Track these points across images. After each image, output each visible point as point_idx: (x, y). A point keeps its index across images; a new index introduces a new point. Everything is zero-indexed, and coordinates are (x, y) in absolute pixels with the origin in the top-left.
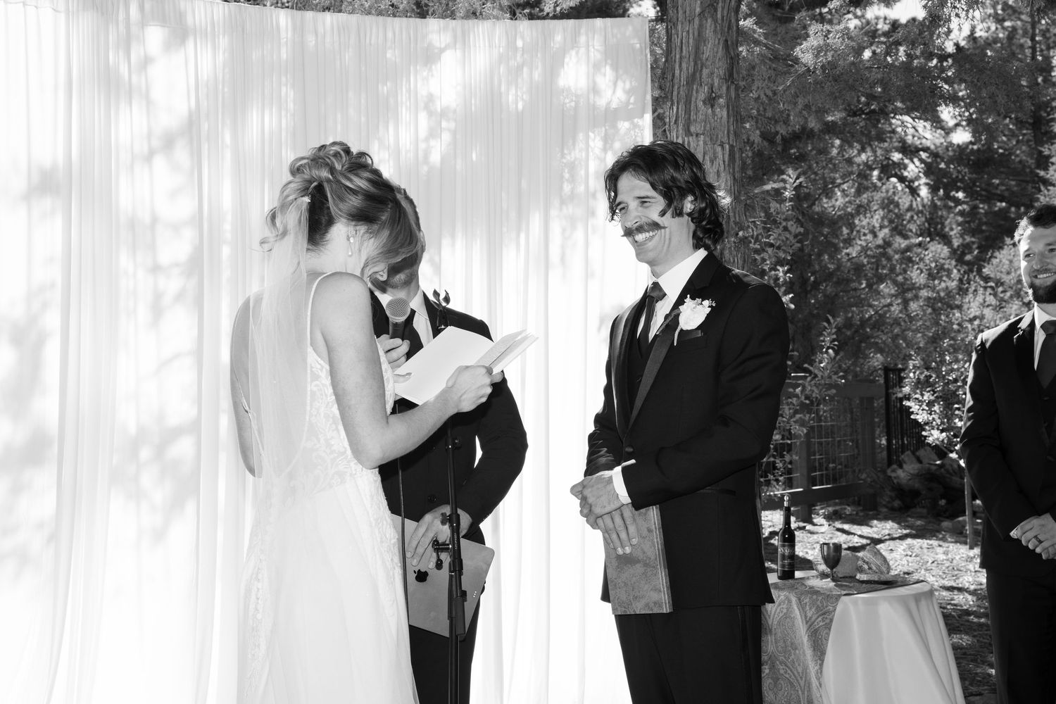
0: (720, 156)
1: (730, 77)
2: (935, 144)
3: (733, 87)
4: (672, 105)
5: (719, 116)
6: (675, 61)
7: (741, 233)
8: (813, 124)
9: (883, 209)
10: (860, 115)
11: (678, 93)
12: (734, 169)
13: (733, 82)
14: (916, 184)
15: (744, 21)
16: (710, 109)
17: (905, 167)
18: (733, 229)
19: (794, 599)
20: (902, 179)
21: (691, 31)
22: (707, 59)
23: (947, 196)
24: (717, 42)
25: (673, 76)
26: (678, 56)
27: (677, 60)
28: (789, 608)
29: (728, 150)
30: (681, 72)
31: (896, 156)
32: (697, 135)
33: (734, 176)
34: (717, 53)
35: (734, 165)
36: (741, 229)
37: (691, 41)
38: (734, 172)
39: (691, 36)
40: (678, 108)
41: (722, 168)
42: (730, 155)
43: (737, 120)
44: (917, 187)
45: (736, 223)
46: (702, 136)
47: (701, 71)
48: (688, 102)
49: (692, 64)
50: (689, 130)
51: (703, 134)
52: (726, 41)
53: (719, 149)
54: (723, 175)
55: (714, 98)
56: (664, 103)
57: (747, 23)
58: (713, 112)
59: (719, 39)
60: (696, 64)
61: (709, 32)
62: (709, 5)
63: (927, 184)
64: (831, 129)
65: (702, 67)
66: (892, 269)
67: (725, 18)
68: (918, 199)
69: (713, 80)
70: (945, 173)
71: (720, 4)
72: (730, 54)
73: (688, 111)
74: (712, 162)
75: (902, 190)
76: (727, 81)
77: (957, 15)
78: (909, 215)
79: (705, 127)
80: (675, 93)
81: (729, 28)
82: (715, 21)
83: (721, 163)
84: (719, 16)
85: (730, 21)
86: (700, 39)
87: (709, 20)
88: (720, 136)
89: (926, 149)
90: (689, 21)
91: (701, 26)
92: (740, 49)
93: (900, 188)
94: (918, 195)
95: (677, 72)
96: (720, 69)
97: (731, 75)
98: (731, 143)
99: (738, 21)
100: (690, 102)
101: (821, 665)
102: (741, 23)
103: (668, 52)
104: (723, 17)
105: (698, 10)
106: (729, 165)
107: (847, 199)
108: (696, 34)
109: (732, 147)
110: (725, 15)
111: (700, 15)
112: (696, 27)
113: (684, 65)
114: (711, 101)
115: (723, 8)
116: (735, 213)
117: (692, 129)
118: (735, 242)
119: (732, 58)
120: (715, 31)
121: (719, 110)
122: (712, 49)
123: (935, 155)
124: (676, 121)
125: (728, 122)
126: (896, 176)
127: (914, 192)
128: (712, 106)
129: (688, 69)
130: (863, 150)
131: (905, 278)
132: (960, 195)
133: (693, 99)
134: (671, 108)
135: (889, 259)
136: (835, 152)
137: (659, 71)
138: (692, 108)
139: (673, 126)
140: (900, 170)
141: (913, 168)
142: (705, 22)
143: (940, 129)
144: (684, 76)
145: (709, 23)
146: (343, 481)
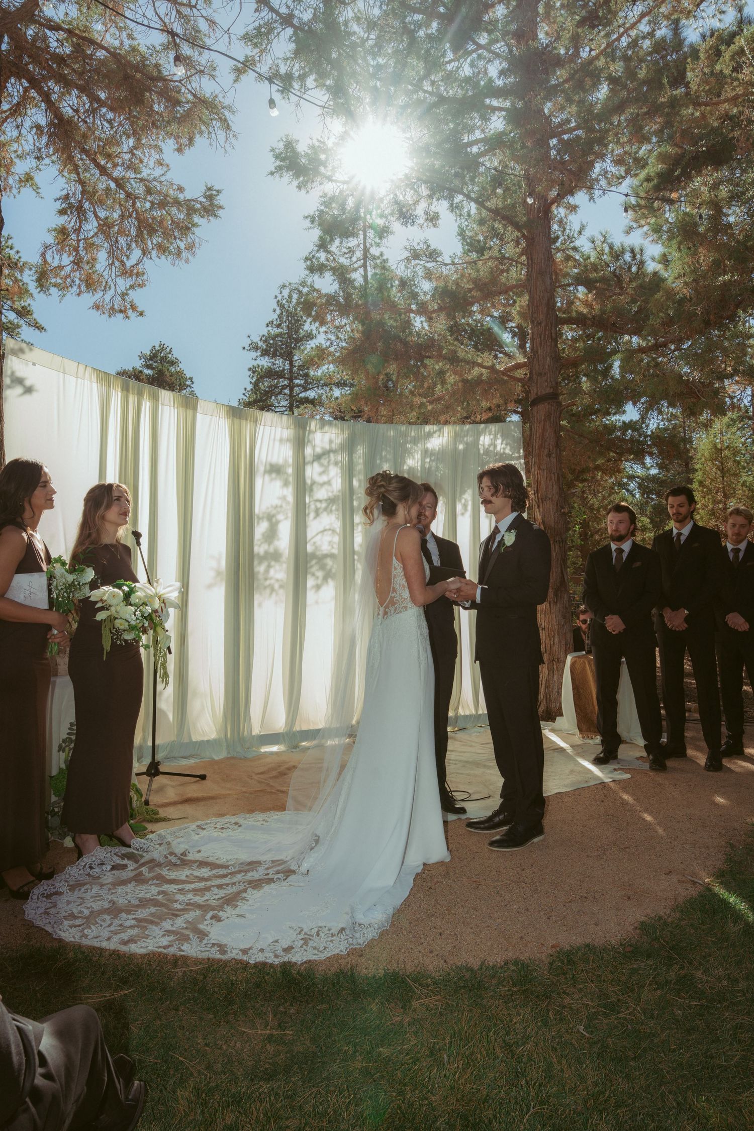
0: (553, 478)
1: (557, 445)
2: (642, 475)
3: (558, 450)
4: (533, 457)
5: (553, 462)
7: (562, 510)
8: (591, 465)
14: (634, 492)
16: (549, 459)
17: (629, 485)
19: (587, 662)
20: (628, 490)
21: (540, 426)
22: (547, 438)
23: (648, 497)
24: (551, 430)
25: (533, 447)
27: (534, 438)
28: (585, 666)
29: (557, 476)
30: (536, 444)
31: (625, 480)
32: (543, 470)
33: (560, 488)
34: (551, 435)
35: (559, 482)
36: (562, 508)
37: (540, 431)
38: (559, 484)
39: (540, 428)
40: (535, 459)
41: (554, 483)
42: (557, 478)
43: (560, 463)
45: (560, 506)
48: (539, 456)
50: (540, 468)
51: (546, 469)
52: (555, 430)
53: (553, 475)
54: (555, 485)
55: (551, 454)
57: (563, 423)
58: (550, 461)
60: (542, 440)
61: (548, 427)
62: (547, 416)
63: (639, 492)
64: (597, 468)
65: (545, 442)
67: (554, 421)
69: (550, 447)
70: (647, 487)
71: (552, 415)
72: (557, 436)
73: (539, 460)
74: (550, 480)
76: (556, 447)
79: (546, 466)
81: (557, 425)
82: (551, 422)
83: (554, 481)
84: (552, 420)
85: (557, 422)
86: (544, 430)
88: (553, 470)
89: (638, 477)
90: (539, 423)
91: (544, 425)
92: (561, 434)
95: (534, 444)
96: (553, 442)
97: (557, 444)
98: (558, 472)
99: (560, 422)
103: (530, 435)
105: (543, 417)
106: (557, 482)
108: (542, 428)
109: (558, 474)
110: (555, 419)
111: (544, 420)
112: (542, 425)
113: (538, 441)
114: (549, 455)
115: (554, 417)
116: (560, 502)
117: (542, 467)
118: (560, 514)
120: (550, 426)
121: (552, 459)
122: (549, 434)
123: (642, 479)
124: (534, 464)
125: (556, 463)
126: (625, 489)
127: (634, 496)
130: (611, 477)
132: (654, 496)
133: (542, 455)
136: (599, 478)
138: (541, 459)
139: (533, 466)
140: (627, 486)
141: (632, 485)
142: (546, 422)
143: (645, 468)
144: (537, 445)
145: (548, 423)
146: (406, 610)
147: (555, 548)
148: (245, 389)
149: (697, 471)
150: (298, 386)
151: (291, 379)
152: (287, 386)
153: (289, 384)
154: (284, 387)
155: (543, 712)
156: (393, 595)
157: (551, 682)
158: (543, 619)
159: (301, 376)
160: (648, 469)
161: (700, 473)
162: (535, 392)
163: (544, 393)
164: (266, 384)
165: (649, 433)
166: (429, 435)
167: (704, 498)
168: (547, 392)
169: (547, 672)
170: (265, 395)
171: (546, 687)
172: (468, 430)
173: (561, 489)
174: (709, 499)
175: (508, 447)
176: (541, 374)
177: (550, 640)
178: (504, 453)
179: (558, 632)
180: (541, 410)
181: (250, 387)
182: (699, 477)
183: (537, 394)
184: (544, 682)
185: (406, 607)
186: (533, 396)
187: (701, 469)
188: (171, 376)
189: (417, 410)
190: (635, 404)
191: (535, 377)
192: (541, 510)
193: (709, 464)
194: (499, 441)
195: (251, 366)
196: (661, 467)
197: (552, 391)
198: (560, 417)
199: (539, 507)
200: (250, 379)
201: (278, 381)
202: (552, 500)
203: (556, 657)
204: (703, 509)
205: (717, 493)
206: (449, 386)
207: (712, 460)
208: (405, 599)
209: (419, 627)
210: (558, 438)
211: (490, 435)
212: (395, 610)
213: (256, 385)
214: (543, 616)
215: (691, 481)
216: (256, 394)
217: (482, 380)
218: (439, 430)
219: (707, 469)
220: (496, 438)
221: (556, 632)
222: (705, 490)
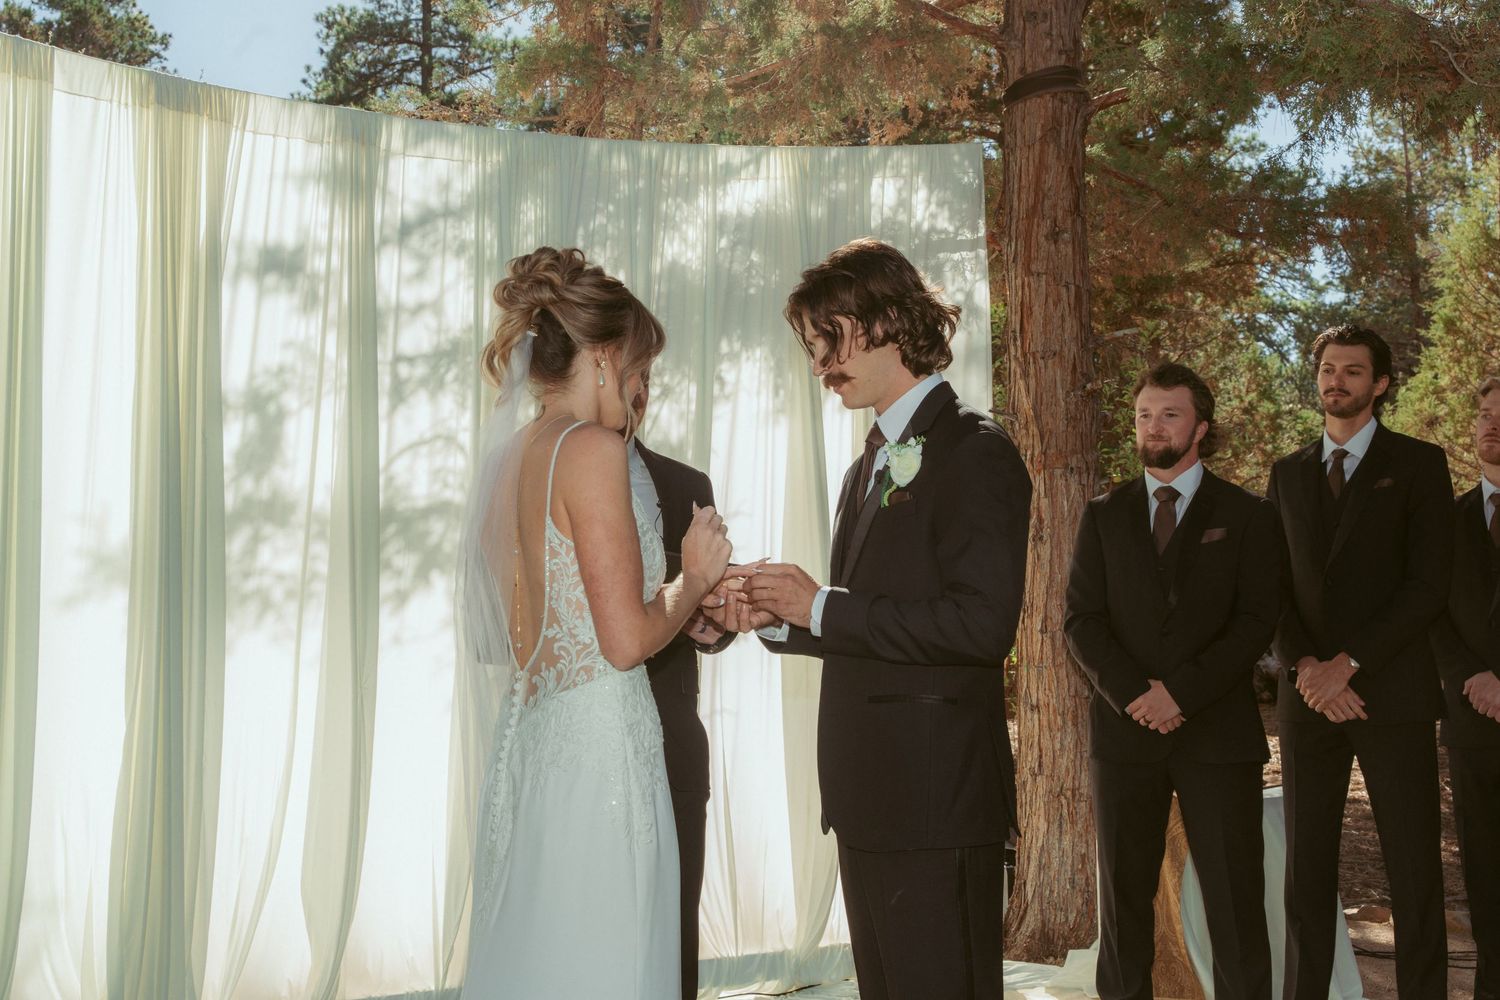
0: (1065, 298)
1: (1076, 209)
2: (1305, 305)
3: (1079, 221)
4: (1010, 241)
5: (1064, 253)
6: (1013, 192)
7: (1089, 386)
9: (1250, 371)
10: (1224, 266)
11: (1017, 227)
12: (1080, 312)
13: (1079, 215)
14: (1286, 348)
15: (1092, 146)
16: (1053, 247)
17: (1274, 330)
18: (1079, 380)
20: (1270, 343)
21: (1031, 158)
22: (1049, 189)
24: (1060, 170)
25: (1011, 208)
26: (1016, 186)
27: (1016, 191)
29: (1073, 292)
30: (1020, 204)
31: (1263, 318)
32: (1038, 275)
33: (1081, 322)
34: (1061, 181)
35: (1081, 308)
36: (1089, 380)
37: (1031, 169)
38: (1081, 316)
39: (1031, 163)
40: (1016, 245)
41: (1067, 312)
42: (1076, 297)
43: (1084, 258)
44: (1287, 351)
45: (1083, 375)
46: (1044, 276)
47: (1043, 201)
48: (1028, 238)
49: (1032, 194)
50: (1029, 269)
51: (1046, 273)
52: (1071, 168)
53: (1064, 290)
54: (1068, 319)
55: (1057, 234)
56: (1001, 239)
57: (1094, 150)
58: (1058, 251)
59: (1063, 167)
60: (1036, 194)
61: (1051, 159)
62: (1050, 130)
63: (1296, 347)
64: (1190, 281)
65: (1043, 198)
66: (1261, 438)
67: (1069, 143)
68: (1288, 365)
69: (1056, 212)
71: (1064, 128)
72: (1075, 183)
73: (1028, 247)
74: (1055, 304)
75: (1271, 354)
76: (1072, 214)
77: (1332, 139)
78: (1278, 381)
79: (1047, 266)
80: (1013, 227)
81: (1075, 154)
82: (1059, 147)
83: (1066, 306)
84: (1063, 141)
85: (1075, 147)
86: (1042, 167)
87: (1052, 146)
88: (1064, 276)
89: (1296, 310)
90: (1029, 147)
91: (1042, 151)
92: (1088, 179)
93: (1267, 353)
94: (1288, 360)
95: (1016, 204)
96: (1065, 200)
97: (1077, 206)
98: (1077, 283)
99: (1084, 146)
100: (1031, 235)
101: (1180, 877)
102: (1088, 149)
103: (1006, 182)
104: (1067, 142)
105: (1039, 134)
106: (1075, 308)
107: (1210, 361)
108: (1037, 161)
109: (1078, 287)
110: (1070, 139)
111: (1041, 139)
112: (1037, 153)
113: (1023, 196)
114: (1054, 236)
115: (1067, 132)
116: (1082, 363)
117: (1034, 268)
118: (1082, 397)
119: (1077, 188)
120: (1058, 158)
121: (1063, 246)
122: (1055, 178)
123: (1306, 317)
124: (1014, 258)
125: (1074, 260)
126: (1263, 339)
127: (1283, 357)
128: (1056, 242)
129: (1027, 200)
130: (1226, 305)
131: (1274, 447)
133: (1034, 234)
134: (1009, 244)
135: (1256, 426)
136: (1196, 308)
137: (995, 206)
138: (1032, 245)
139: (1011, 265)
140: (1267, 334)
141: (1282, 332)
142: (1046, 147)
143: (1312, 287)
144: (1023, 208)
145: (1051, 149)
146: (590, 679)
147: (1068, 487)
148: (308, 68)
149: (1440, 293)
150: (443, 63)
151: (425, 47)
152: (417, 64)
153: (422, 58)
154: (407, 66)
155: (1032, 936)
156: (550, 633)
157: (1055, 853)
158: (1033, 679)
159: (451, 37)
160: (1320, 291)
161: (1449, 299)
162: (1018, 64)
163: (1043, 66)
164: (361, 57)
165: (1322, 192)
166: (728, 173)
167: (1458, 361)
168: (1051, 64)
169: (1043, 826)
170: (357, 85)
171: (1041, 867)
172: (837, 161)
173: (1085, 328)
174: (1470, 367)
175: (946, 214)
176: (1034, 15)
177: (1053, 739)
178: (933, 229)
179: (1075, 717)
180: (1036, 110)
181: (320, 63)
182: (1446, 311)
183: (1023, 70)
184: (1034, 854)
185: (588, 670)
186: (1014, 76)
187: (1450, 289)
188: (107, 27)
189: (700, 106)
190: (1282, 98)
191: (1019, 23)
192: (1032, 383)
193: (1472, 277)
194: (921, 195)
195: (323, 10)
196: (1348, 283)
197: (1062, 61)
198: (1084, 132)
199: (1025, 375)
200: (317, 44)
201: (394, 53)
202: (1062, 357)
203: (1068, 784)
204: (1455, 390)
205: (1489, 350)
206: (787, 42)
207: (1480, 267)
208: (586, 646)
209: (632, 728)
210: (1079, 190)
211: (897, 175)
212: (559, 676)
213: (334, 58)
214: (1034, 672)
215: (1425, 320)
216: (335, 80)
217: (877, 31)
218: (758, 161)
219: (1467, 289)
220: (912, 189)
221: (1070, 715)
222: (1460, 342)
